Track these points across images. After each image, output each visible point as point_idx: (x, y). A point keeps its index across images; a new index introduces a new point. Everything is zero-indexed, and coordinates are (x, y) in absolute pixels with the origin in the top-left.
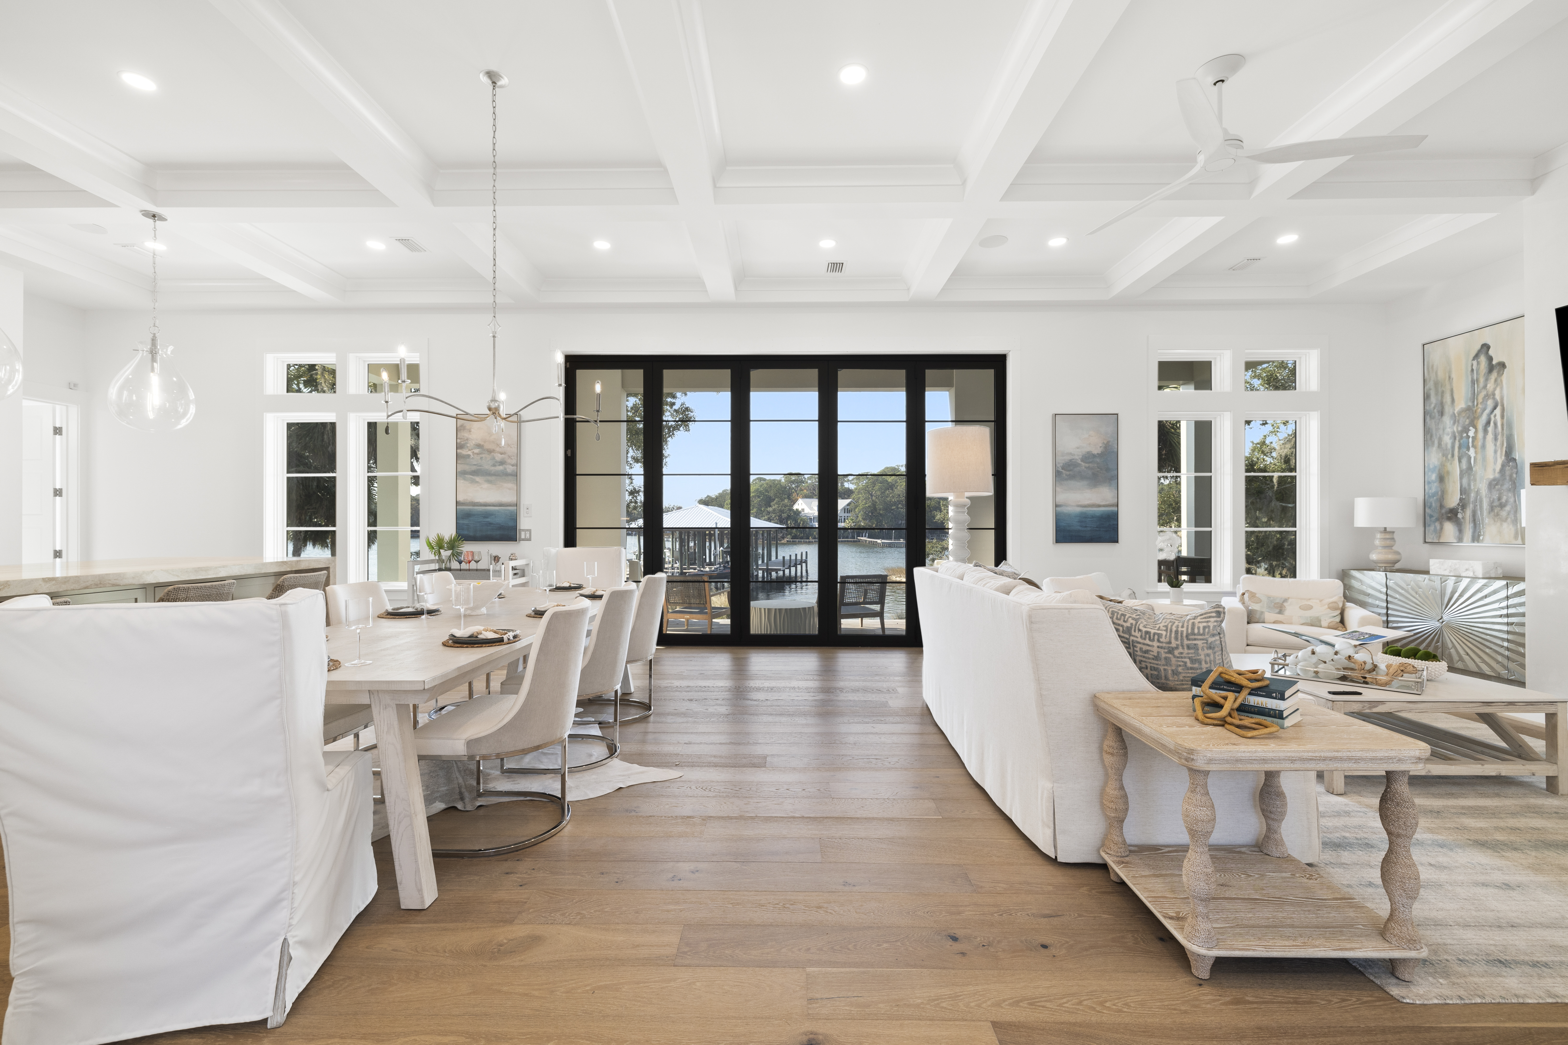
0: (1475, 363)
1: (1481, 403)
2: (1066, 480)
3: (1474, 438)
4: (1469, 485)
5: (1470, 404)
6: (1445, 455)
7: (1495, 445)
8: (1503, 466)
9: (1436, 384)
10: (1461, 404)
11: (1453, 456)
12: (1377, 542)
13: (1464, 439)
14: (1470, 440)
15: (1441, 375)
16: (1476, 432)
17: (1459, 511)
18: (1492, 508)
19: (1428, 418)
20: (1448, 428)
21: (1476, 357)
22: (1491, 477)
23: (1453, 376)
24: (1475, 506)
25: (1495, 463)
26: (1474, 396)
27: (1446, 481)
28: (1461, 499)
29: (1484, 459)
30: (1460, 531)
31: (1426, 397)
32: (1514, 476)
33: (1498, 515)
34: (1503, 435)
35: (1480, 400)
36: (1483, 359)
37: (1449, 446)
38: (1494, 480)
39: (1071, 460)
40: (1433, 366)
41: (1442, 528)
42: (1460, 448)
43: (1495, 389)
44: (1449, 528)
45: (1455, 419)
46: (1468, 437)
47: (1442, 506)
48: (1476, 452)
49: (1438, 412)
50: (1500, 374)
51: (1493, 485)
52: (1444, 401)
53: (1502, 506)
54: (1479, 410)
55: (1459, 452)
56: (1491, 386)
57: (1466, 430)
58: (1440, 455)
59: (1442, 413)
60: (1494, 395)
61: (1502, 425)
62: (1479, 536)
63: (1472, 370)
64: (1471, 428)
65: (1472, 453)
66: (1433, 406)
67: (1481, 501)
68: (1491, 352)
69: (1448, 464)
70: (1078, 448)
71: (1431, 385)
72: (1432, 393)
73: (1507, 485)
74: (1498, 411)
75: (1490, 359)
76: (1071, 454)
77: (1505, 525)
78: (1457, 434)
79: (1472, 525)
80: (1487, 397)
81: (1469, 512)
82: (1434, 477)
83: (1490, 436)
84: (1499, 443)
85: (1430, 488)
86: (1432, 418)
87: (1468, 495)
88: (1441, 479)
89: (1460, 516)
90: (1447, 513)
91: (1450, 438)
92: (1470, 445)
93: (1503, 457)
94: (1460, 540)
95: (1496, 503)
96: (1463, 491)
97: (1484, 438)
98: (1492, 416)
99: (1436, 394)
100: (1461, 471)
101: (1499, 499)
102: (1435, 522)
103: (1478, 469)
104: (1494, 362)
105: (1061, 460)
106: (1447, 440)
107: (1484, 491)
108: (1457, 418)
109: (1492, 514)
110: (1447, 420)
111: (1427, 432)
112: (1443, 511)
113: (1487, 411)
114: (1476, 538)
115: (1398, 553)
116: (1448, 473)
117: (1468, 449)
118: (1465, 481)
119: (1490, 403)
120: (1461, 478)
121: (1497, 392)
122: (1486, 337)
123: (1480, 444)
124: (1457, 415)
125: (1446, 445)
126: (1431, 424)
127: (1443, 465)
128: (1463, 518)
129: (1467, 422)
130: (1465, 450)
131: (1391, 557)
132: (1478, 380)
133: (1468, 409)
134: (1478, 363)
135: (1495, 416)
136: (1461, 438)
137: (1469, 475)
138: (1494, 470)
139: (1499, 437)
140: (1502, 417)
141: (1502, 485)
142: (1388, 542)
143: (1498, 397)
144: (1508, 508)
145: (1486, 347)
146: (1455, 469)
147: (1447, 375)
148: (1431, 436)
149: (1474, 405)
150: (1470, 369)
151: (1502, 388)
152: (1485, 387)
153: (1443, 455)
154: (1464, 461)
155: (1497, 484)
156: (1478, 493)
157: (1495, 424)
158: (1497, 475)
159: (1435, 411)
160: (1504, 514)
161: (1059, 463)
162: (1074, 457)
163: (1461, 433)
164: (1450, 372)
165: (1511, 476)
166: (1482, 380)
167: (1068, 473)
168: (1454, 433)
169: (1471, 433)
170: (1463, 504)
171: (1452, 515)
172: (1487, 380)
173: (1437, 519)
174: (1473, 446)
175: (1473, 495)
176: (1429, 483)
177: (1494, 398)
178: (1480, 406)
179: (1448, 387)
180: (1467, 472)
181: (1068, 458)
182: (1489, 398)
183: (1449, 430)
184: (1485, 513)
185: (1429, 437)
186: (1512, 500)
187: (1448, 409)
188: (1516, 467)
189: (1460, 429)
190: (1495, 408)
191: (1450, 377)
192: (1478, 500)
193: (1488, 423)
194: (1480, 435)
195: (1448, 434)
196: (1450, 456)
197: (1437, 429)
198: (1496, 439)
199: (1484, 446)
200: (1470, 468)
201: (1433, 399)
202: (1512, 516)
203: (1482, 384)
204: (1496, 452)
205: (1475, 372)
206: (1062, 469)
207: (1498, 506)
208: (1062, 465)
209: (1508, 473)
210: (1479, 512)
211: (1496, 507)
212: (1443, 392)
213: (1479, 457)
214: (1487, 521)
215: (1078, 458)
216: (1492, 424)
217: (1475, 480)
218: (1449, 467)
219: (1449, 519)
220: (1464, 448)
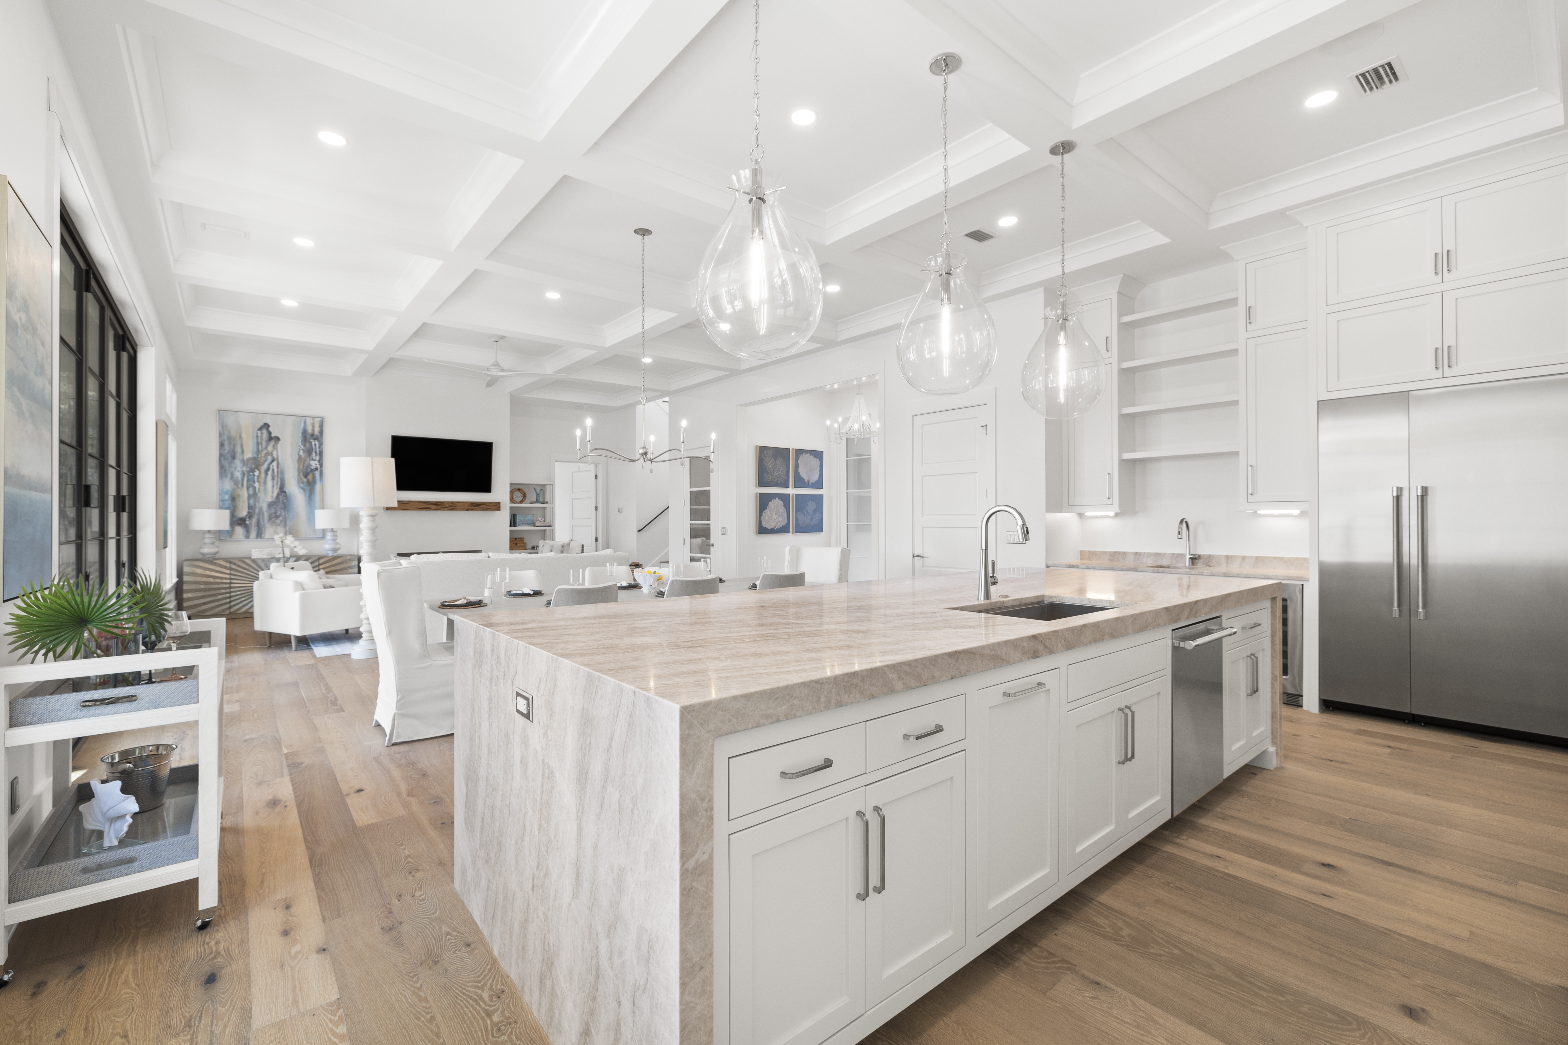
0: (259, 432)
1: (264, 457)
3: (259, 477)
4: (255, 504)
5: (256, 456)
6: (236, 483)
7: (273, 482)
8: (278, 495)
9: (230, 438)
10: (249, 454)
11: (242, 485)
12: (207, 541)
13: (251, 477)
14: (256, 477)
15: (233, 433)
16: (260, 473)
17: (247, 519)
18: (270, 518)
19: (222, 459)
20: (239, 467)
21: (260, 429)
22: (270, 500)
23: (244, 436)
24: (259, 517)
25: (273, 492)
26: (258, 452)
27: (237, 498)
28: (249, 512)
29: (265, 489)
30: (248, 532)
31: (222, 445)
32: (285, 501)
33: (274, 521)
34: (278, 477)
35: (262, 455)
36: (264, 431)
37: (240, 479)
38: (272, 502)
40: (226, 426)
41: (233, 530)
42: (248, 481)
43: (273, 451)
44: (239, 529)
45: (244, 462)
46: (254, 475)
47: (233, 516)
48: (260, 485)
49: (231, 456)
50: (277, 443)
51: (271, 505)
52: (236, 450)
53: (277, 517)
54: (262, 461)
55: (247, 483)
56: (270, 448)
57: (253, 471)
58: (233, 483)
59: (234, 457)
60: (272, 454)
61: (278, 472)
62: (261, 534)
63: (257, 436)
64: (256, 470)
65: (257, 485)
66: (226, 451)
67: (263, 514)
68: (270, 429)
69: (239, 490)
71: (225, 437)
72: (226, 443)
73: (281, 506)
74: (275, 464)
75: (270, 433)
77: (279, 528)
78: (246, 472)
79: (256, 528)
80: (267, 454)
81: (254, 520)
82: (227, 497)
83: (269, 477)
84: (275, 482)
85: (223, 504)
86: (225, 459)
87: (254, 510)
88: (233, 497)
89: (247, 522)
90: (237, 520)
91: (240, 474)
92: (256, 480)
93: (278, 490)
94: (248, 537)
95: (274, 516)
96: (250, 507)
97: (266, 477)
98: (271, 466)
99: (230, 445)
100: (248, 495)
101: (276, 513)
103: (261, 495)
104: (272, 436)
106: (238, 475)
107: (265, 508)
108: (246, 462)
109: (271, 521)
110: (238, 463)
111: (222, 468)
112: (235, 519)
113: (268, 462)
116: (239, 496)
117: (254, 482)
118: (252, 502)
119: (269, 458)
120: (249, 499)
121: (275, 453)
122: (267, 420)
123: (262, 480)
124: (245, 460)
125: (237, 478)
126: (226, 464)
127: (234, 490)
128: (250, 524)
129: (253, 466)
130: (251, 483)
132: (261, 443)
133: (254, 459)
134: (262, 433)
135: (273, 466)
136: (249, 475)
137: (255, 498)
138: (272, 497)
139: (276, 478)
140: (278, 467)
141: (277, 506)
143: (275, 456)
144: (281, 518)
145: (266, 426)
146: (244, 493)
147: (238, 435)
148: (225, 471)
149: (258, 457)
150: (255, 435)
151: (277, 451)
152: (266, 448)
153: (235, 484)
154: (251, 490)
155: (274, 505)
156: (261, 509)
157: (273, 471)
158: (274, 500)
159: (229, 455)
160: (278, 521)
163: (248, 472)
164: (240, 434)
165: (283, 501)
166: (264, 444)
168: (243, 471)
169: (257, 473)
170: (250, 515)
171: (241, 522)
172: (267, 444)
174: (258, 481)
175: (257, 510)
176: (224, 494)
177: (272, 456)
178: (263, 458)
179: (239, 443)
180: (254, 496)
182: (269, 455)
183: (239, 469)
184: (266, 521)
185: (223, 471)
186: (283, 514)
187: (238, 455)
188: (286, 496)
189: (248, 469)
190: (273, 461)
191: (240, 437)
192: (261, 513)
193: (268, 469)
194: (263, 475)
195: (239, 471)
196: (240, 485)
197: (230, 467)
198: (273, 479)
199: (265, 482)
200: (255, 494)
201: (227, 448)
202: (283, 523)
203: (263, 446)
204: (273, 486)
205: (259, 438)
207: (274, 517)
209: (281, 499)
210: (261, 520)
211: (273, 517)
212: (235, 444)
213: (262, 488)
214: (267, 525)
216: (271, 470)
217: (259, 501)
218: (239, 492)
219: (239, 524)
220: (251, 482)
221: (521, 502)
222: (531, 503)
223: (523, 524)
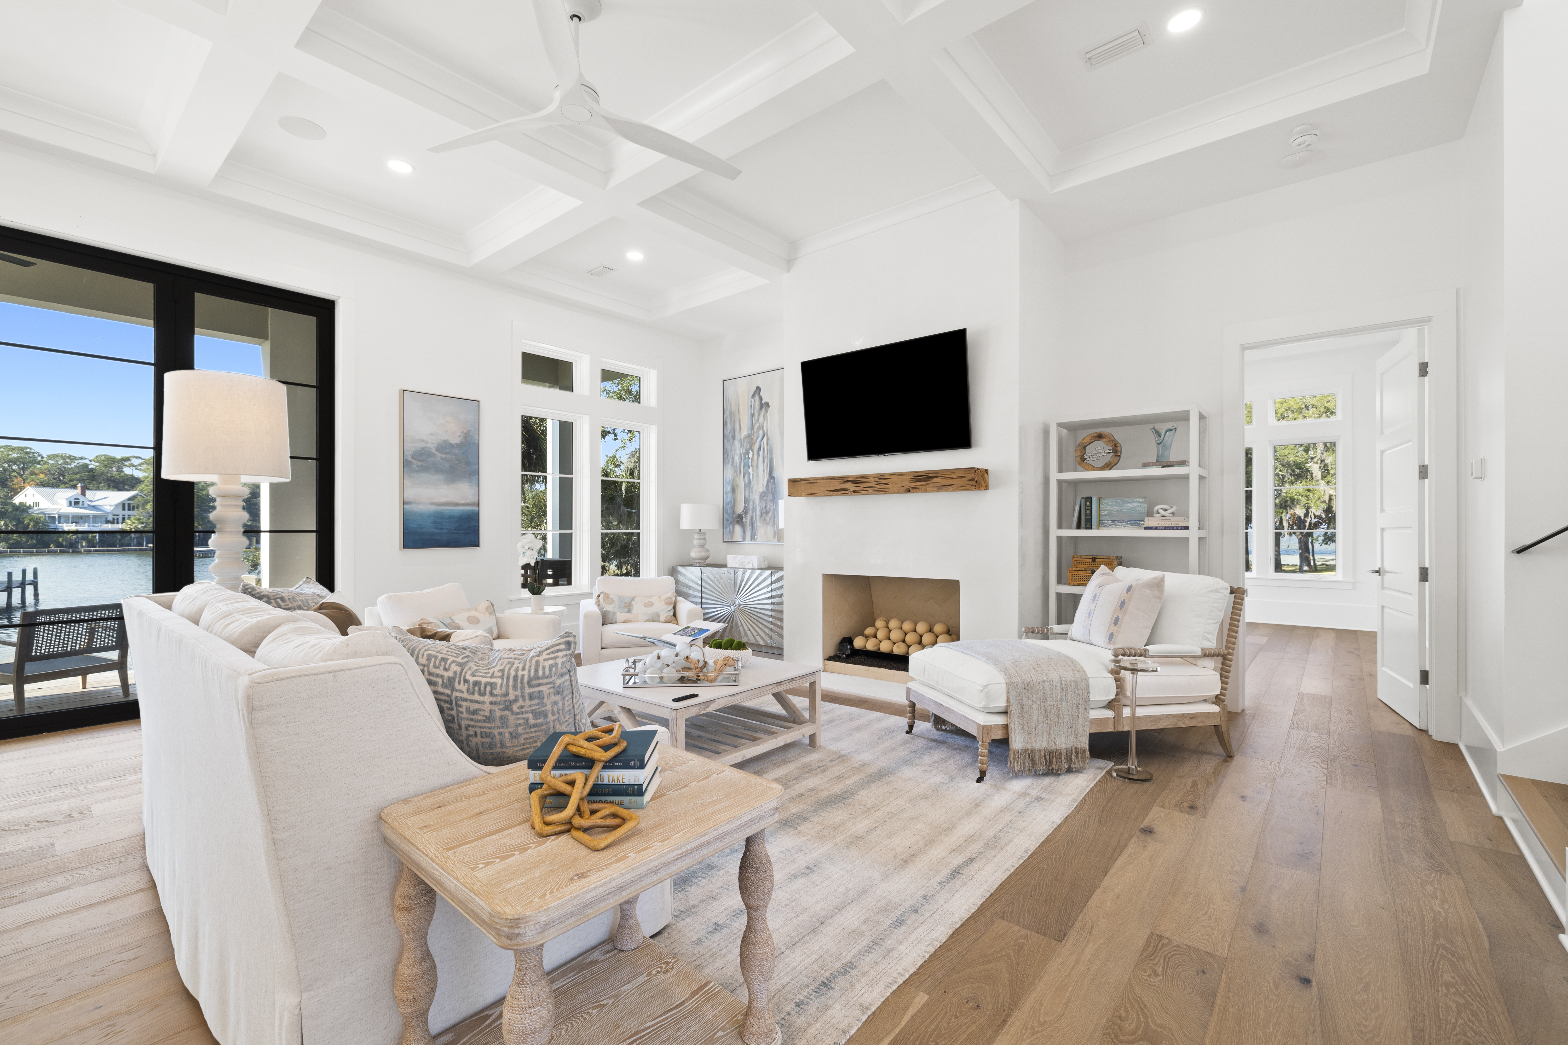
0: (753, 400)
2: (417, 471)
4: (749, 496)
5: (750, 432)
6: (736, 472)
7: (764, 466)
9: (731, 413)
10: (745, 432)
11: (740, 472)
12: (695, 542)
13: (747, 460)
15: (733, 407)
16: (753, 455)
19: (726, 441)
20: (738, 450)
21: (753, 396)
22: (761, 490)
23: (741, 409)
25: (763, 480)
27: (736, 491)
29: (758, 476)
30: (744, 532)
31: (725, 424)
33: (765, 519)
35: (756, 430)
36: (757, 398)
38: (763, 492)
39: (423, 449)
40: (729, 399)
41: (734, 530)
42: (744, 467)
44: (738, 529)
46: (749, 457)
47: (734, 512)
49: (732, 436)
50: (766, 412)
51: (763, 496)
52: (735, 428)
53: (767, 513)
54: (755, 438)
56: (761, 419)
57: (748, 453)
60: (763, 427)
61: (767, 450)
63: (751, 406)
65: (751, 470)
66: (729, 431)
67: (756, 509)
69: (737, 479)
70: (432, 435)
71: (727, 413)
72: (728, 421)
73: (770, 497)
74: (765, 440)
75: (761, 399)
76: (423, 440)
77: (769, 527)
79: (751, 527)
82: (729, 488)
83: (761, 459)
84: (765, 464)
85: (727, 498)
86: (728, 441)
87: (749, 504)
88: (734, 490)
89: (744, 520)
90: (736, 518)
94: (744, 539)
95: (764, 511)
97: (758, 460)
99: (731, 422)
100: (745, 485)
101: (766, 507)
102: (729, 525)
104: (763, 402)
105: (411, 447)
106: (737, 459)
107: (757, 501)
109: (762, 519)
110: (737, 443)
111: (725, 452)
112: (735, 516)
113: (759, 439)
114: (753, 538)
115: (708, 551)
116: (737, 486)
117: (749, 468)
118: (747, 492)
119: (761, 433)
120: (745, 491)
121: (765, 425)
122: (758, 381)
126: (728, 445)
127: (734, 479)
131: (704, 554)
133: (749, 436)
136: (745, 458)
137: (749, 488)
139: (766, 459)
141: (767, 497)
142: (702, 542)
143: (765, 429)
144: (770, 514)
145: (758, 389)
147: (737, 407)
148: (728, 456)
151: (767, 422)
152: (758, 420)
154: (747, 476)
157: (764, 449)
158: (765, 489)
159: (730, 435)
161: (408, 451)
162: (427, 445)
164: (739, 406)
165: (772, 490)
166: (756, 414)
167: (419, 463)
168: (740, 454)
169: (750, 456)
171: (739, 519)
172: (759, 415)
173: (731, 523)
176: (726, 493)
177: (763, 430)
178: (755, 434)
180: (748, 485)
181: (419, 445)
183: (738, 452)
185: (726, 456)
186: (772, 508)
190: (763, 437)
192: (754, 508)
193: (760, 448)
195: (737, 455)
196: (738, 472)
197: (731, 450)
198: (764, 461)
199: (757, 466)
200: (750, 483)
201: (729, 426)
202: (772, 520)
203: (756, 418)
206: (412, 458)
208: (412, 453)
209: (770, 488)
212: (734, 421)
213: (755, 475)
214: (759, 524)
215: (432, 446)
219: (738, 522)
220: (746, 466)
221: (1109, 466)
222: (1145, 465)
223: (1116, 522)
